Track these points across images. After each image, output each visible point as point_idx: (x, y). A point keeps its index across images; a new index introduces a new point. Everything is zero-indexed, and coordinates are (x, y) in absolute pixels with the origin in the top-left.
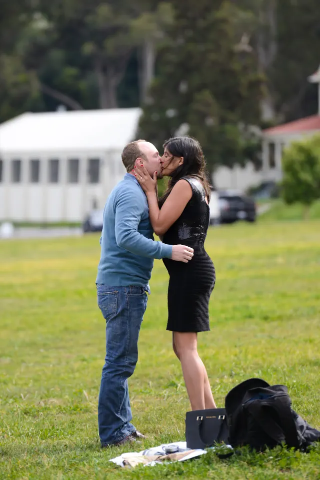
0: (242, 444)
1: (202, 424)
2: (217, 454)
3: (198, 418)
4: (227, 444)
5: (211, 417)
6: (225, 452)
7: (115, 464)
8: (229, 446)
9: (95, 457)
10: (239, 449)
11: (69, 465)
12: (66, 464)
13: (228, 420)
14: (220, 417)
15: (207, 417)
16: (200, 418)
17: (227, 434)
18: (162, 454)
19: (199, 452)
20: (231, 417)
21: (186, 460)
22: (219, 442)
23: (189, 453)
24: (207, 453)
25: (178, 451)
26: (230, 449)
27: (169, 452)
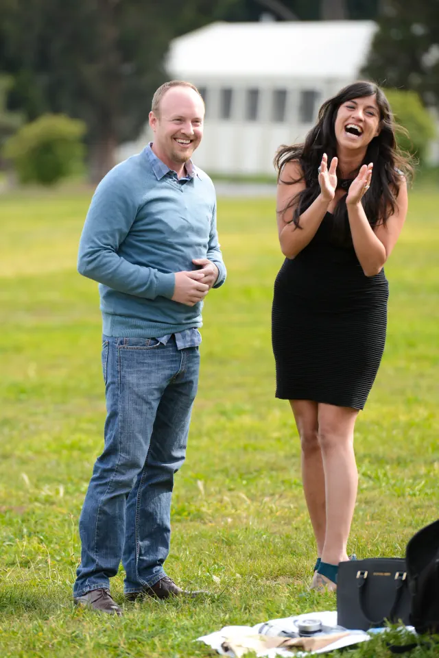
0: (434, 630)
1: (366, 583)
2: (388, 644)
3: (359, 573)
4: (407, 625)
5: (381, 574)
6: (403, 642)
7: (209, 646)
8: (411, 629)
9: (178, 629)
10: (427, 639)
11: (127, 646)
12: (122, 643)
13: (411, 584)
14: (397, 574)
15: (375, 574)
16: (362, 574)
17: (408, 608)
18: (291, 636)
19: (358, 637)
20: (416, 579)
21: (332, 651)
22: (393, 620)
23: (339, 638)
24: (371, 641)
25: (320, 631)
26: (409, 634)
27: (305, 632)
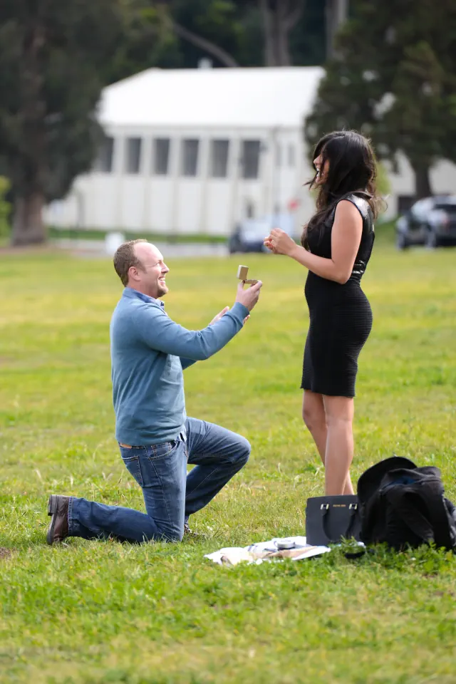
0: (378, 541)
1: (327, 512)
2: (344, 552)
3: (322, 506)
4: (358, 541)
5: (339, 506)
6: (355, 551)
7: (211, 560)
8: (361, 544)
9: (186, 551)
10: (373, 547)
11: (151, 560)
12: (147, 557)
13: (361, 510)
14: (351, 505)
15: (334, 506)
16: (325, 506)
17: (359, 528)
18: (274, 551)
19: (322, 550)
20: (364, 506)
21: (303, 559)
22: (348, 537)
23: (306, 552)
24: (332, 551)
25: (294, 548)
26: (361, 547)
27: (281, 548)
